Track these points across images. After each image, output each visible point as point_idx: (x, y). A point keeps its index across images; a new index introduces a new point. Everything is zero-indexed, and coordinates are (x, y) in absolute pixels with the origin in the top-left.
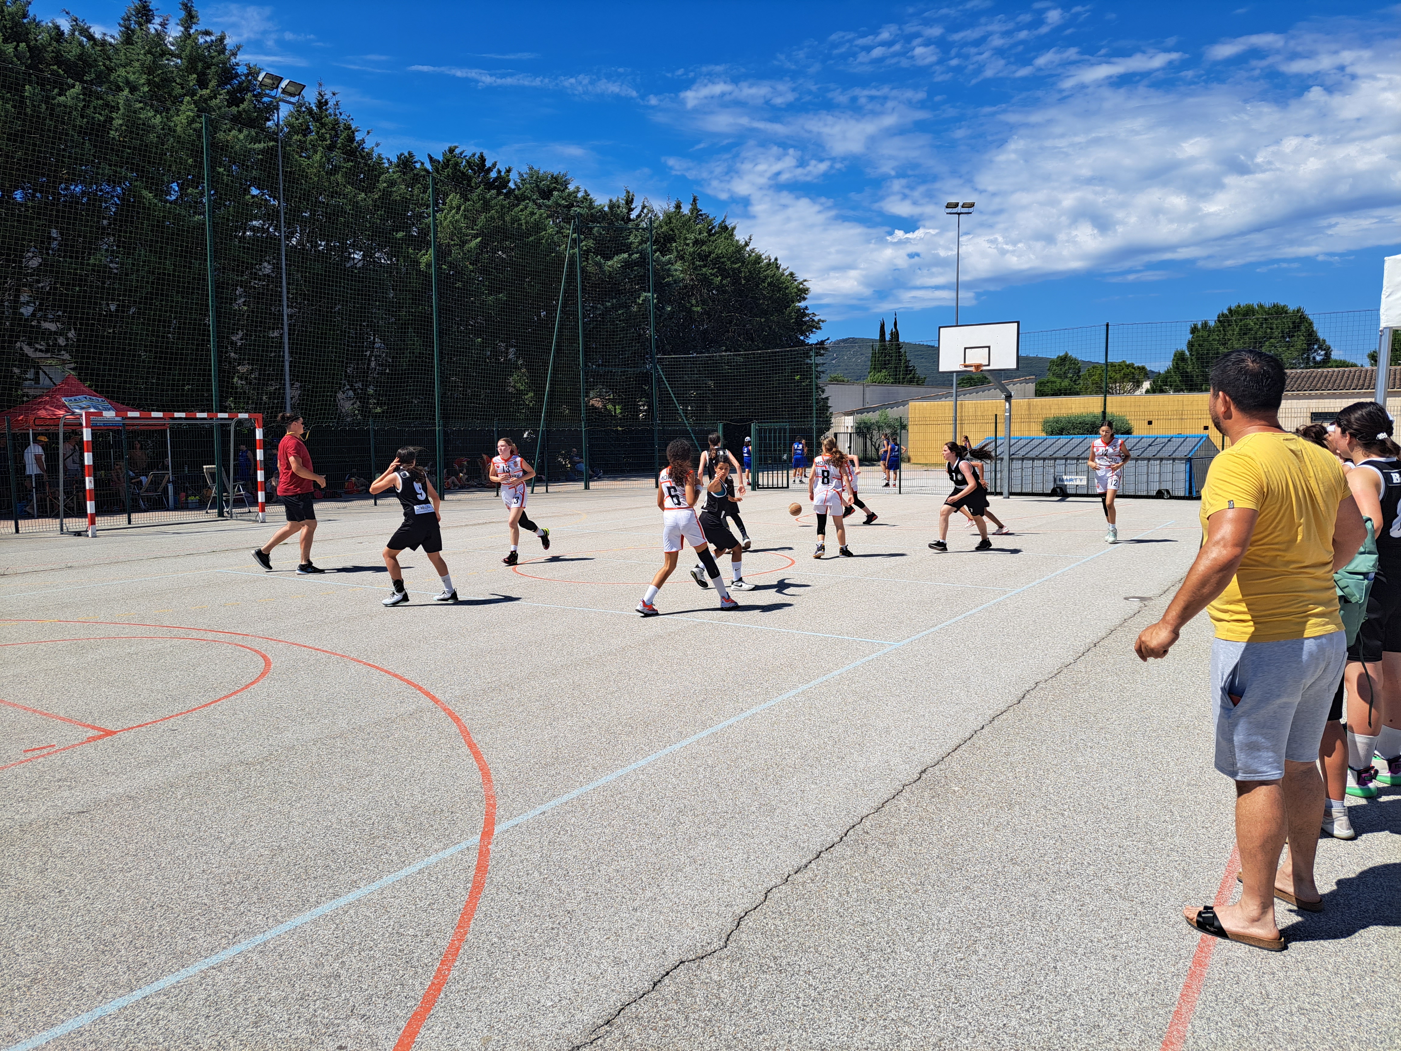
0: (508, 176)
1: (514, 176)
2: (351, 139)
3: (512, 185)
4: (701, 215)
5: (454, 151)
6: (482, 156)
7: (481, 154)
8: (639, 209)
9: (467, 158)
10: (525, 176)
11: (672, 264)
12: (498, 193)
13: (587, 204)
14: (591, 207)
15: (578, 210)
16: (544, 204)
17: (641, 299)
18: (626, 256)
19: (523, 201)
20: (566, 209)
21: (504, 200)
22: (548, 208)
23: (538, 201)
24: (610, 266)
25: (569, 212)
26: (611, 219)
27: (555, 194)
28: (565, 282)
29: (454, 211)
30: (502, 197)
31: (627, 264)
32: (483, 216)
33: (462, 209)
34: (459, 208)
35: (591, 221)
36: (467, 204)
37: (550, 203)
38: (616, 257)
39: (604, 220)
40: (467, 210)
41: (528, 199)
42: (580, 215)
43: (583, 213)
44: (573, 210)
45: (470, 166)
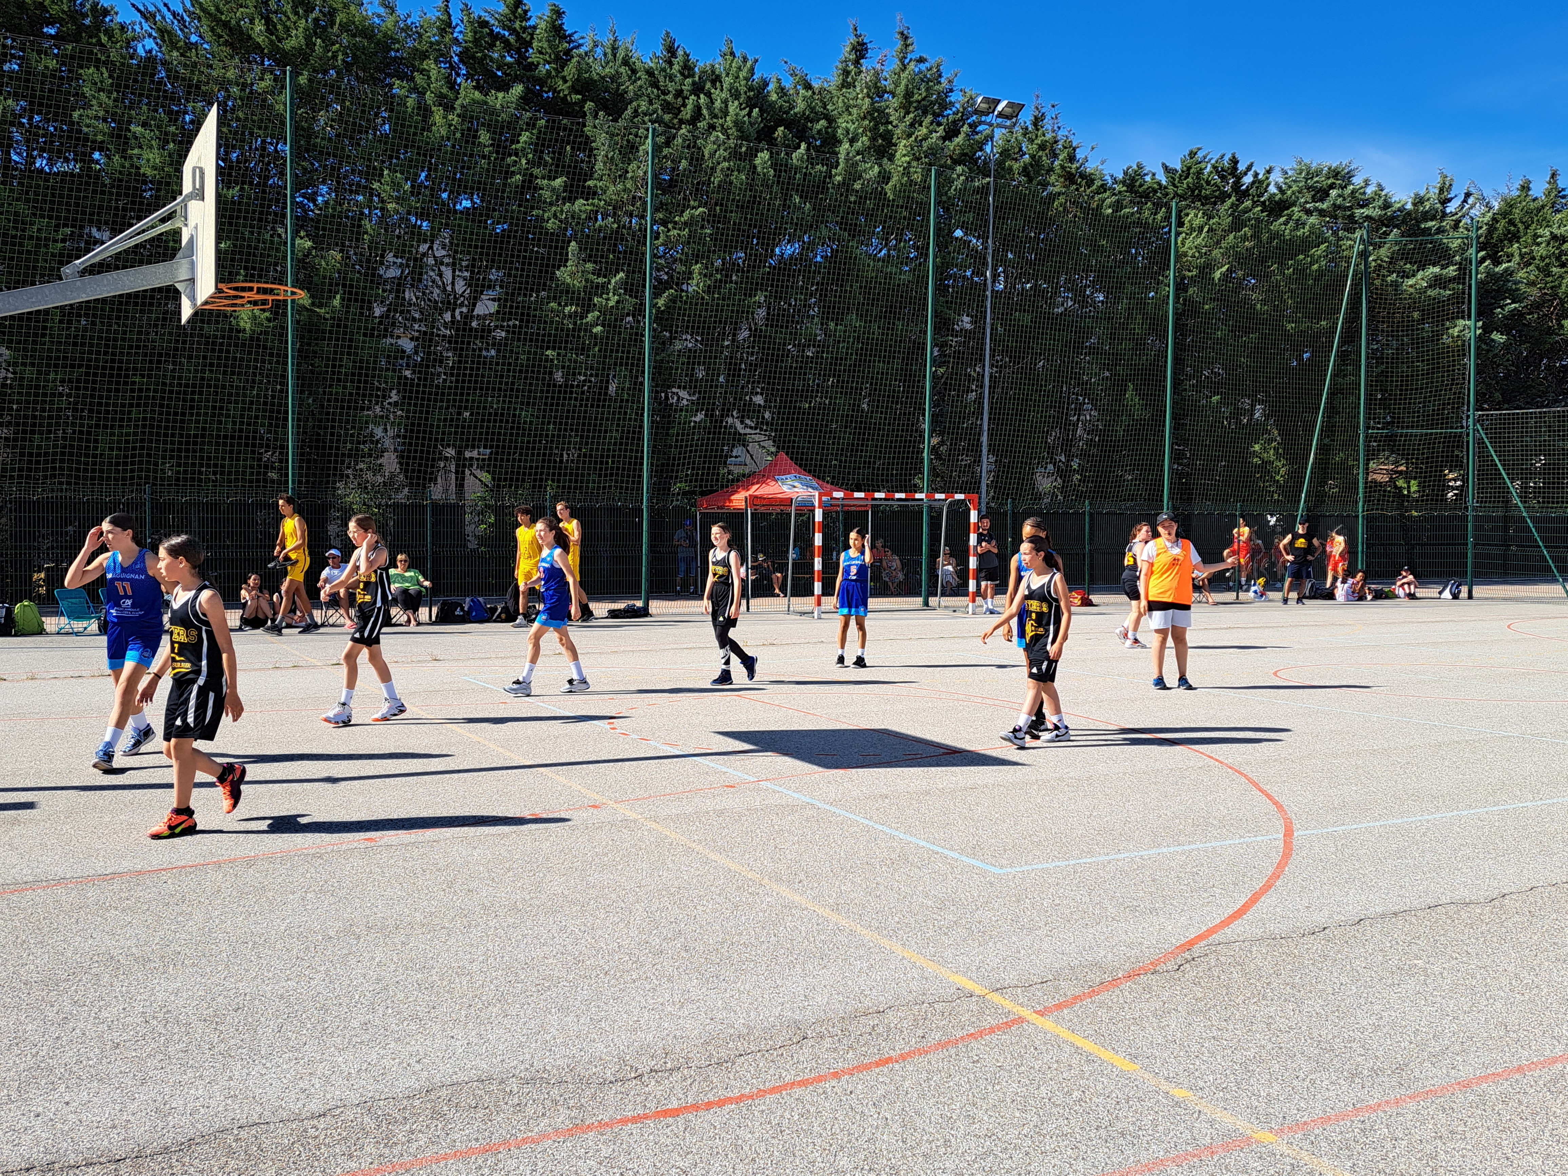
0: (1267, 178)
1: (1276, 177)
2: (1072, 158)
3: (1272, 189)
4: (1564, 196)
5: (1196, 153)
7: (1234, 154)
9: (1213, 162)
10: (1290, 173)
11: (1511, 275)
12: (1254, 202)
13: (1380, 203)
14: (1387, 205)
15: (1366, 211)
16: (1316, 209)
17: (1456, 329)
18: (1437, 270)
19: (1288, 209)
20: (1348, 213)
21: (1262, 211)
22: (1322, 213)
23: (1308, 206)
24: (1411, 286)
25: (1352, 216)
26: (1415, 219)
27: (1333, 193)
28: (1346, 313)
29: (1194, 234)
30: (1259, 208)
31: (1438, 282)
32: (1231, 236)
33: (1206, 229)
34: (1201, 229)
35: (1384, 225)
36: (1211, 222)
37: (1324, 206)
38: (1421, 273)
39: (1404, 222)
40: (1210, 230)
41: (1294, 204)
42: (1368, 218)
43: (1374, 214)
44: (1358, 212)
45: (1217, 172)
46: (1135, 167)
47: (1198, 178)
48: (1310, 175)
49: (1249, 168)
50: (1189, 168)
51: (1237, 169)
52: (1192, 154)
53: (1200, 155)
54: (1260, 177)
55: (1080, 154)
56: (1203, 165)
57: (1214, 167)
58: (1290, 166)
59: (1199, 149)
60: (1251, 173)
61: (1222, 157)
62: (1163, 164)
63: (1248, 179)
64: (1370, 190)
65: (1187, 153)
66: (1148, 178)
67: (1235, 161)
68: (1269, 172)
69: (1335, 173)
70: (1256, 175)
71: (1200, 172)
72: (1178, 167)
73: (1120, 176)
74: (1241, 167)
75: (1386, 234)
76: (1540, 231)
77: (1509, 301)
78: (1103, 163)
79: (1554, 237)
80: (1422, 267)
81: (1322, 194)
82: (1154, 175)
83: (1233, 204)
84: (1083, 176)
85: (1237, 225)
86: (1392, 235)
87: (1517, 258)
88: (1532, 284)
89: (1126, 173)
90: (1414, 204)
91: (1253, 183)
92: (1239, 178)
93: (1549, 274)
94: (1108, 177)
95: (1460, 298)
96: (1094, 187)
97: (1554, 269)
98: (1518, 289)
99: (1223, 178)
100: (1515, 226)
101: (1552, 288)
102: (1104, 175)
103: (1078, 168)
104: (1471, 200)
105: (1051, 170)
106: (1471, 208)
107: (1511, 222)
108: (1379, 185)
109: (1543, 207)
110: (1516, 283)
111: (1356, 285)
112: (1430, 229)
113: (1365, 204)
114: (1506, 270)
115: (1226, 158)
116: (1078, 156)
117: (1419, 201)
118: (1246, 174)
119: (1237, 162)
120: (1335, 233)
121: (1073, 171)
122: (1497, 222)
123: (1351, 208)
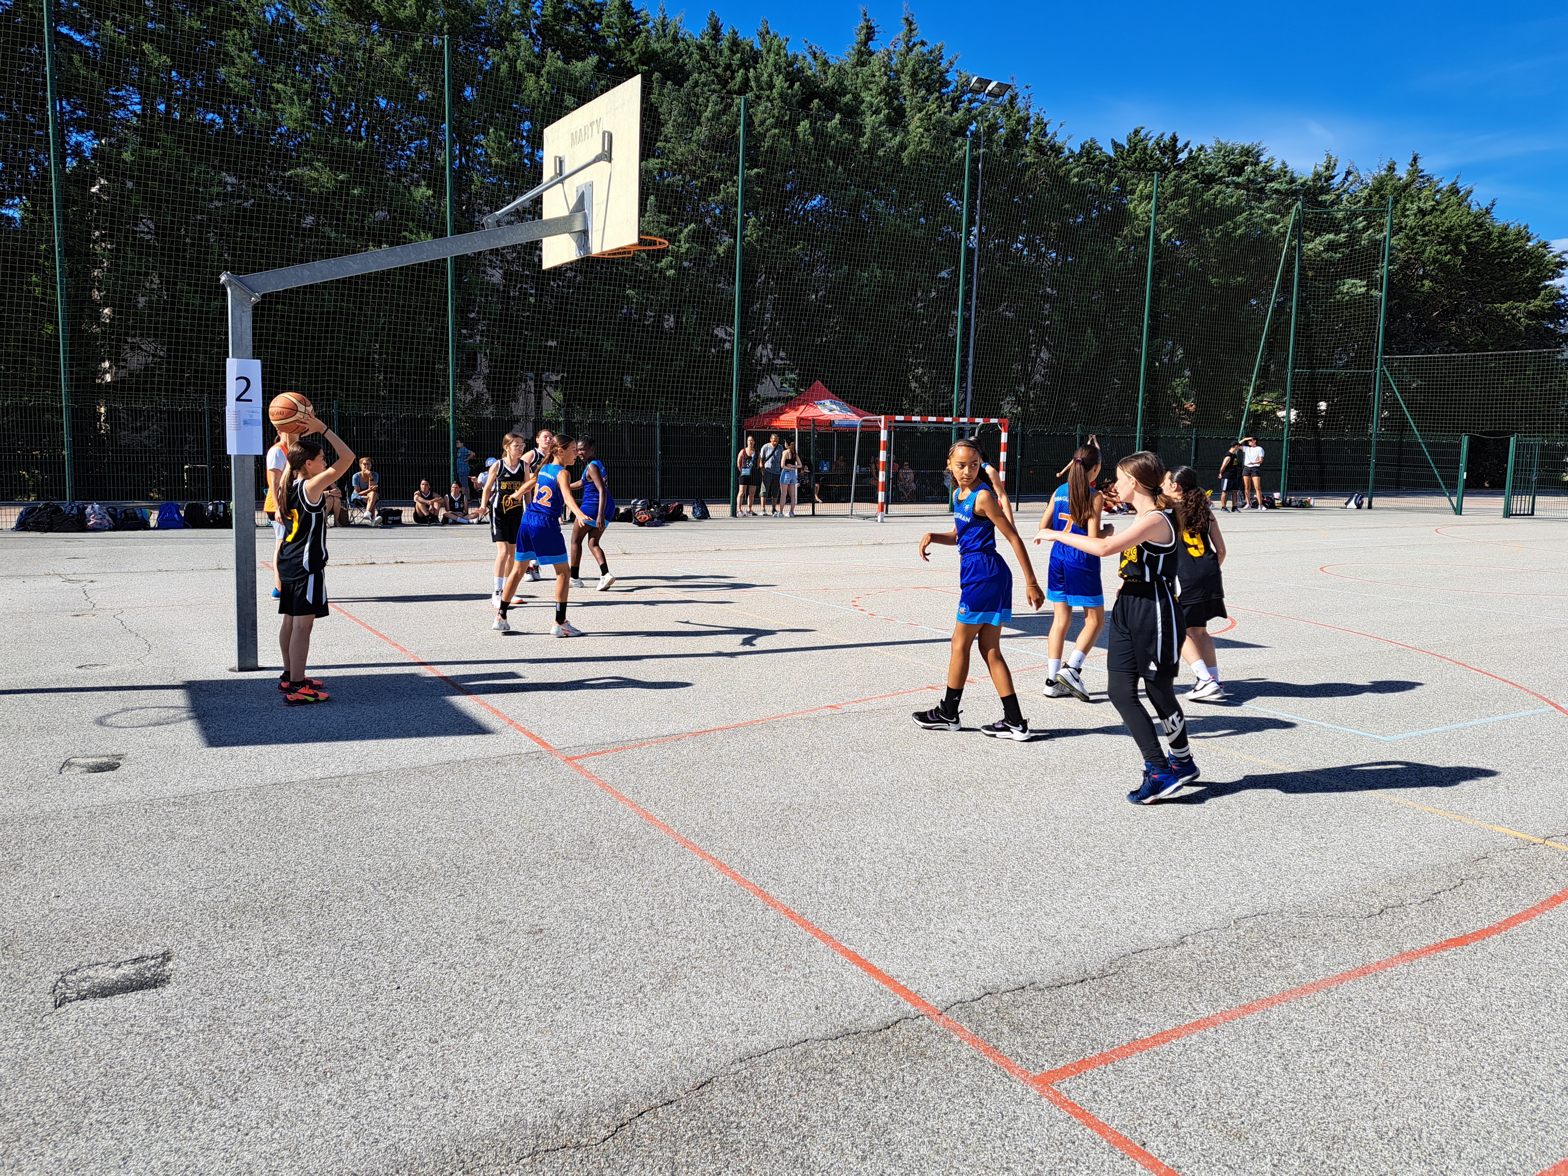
4: (1423, 177)
6: (1175, 136)
8: (1343, 175)
9: (1155, 139)
12: (1191, 176)
13: (1287, 179)
14: (1292, 180)
15: (1274, 185)
17: (1346, 287)
18: (1330, 236)
20: (1260, 186)
21: (1198, 183)
23: (1226, 179)
24: (1311, 249)
25: (1262, 189)
26: (1314, 192)
27: (1248, 169)
29: (1145, 202)
30: (1196, 181)
31: (1331, 247)
32: (1173, 204)
34: (1150, 197)
35: (1289, 197)
37: (1240, 180)
38: (1318, 238)
39: (1305, 195)
42: (1277, 191)
43: (1281, 188)
44: (1268, 185)
46: (1090, 142)
47: (1145, 153)
48: (1228, 152)
49: (1186, 146)
50: (1134, 145)
51: (1175, 146)
52: (1137, 133)
53: (1144, 132)
54: (1193, 153)
55: (1050, 129)
56: (1147, 142)
57: (1157, 144)
58: (1214, 143)
59: (1143, 128)
60: (1187, 150)
61: (1165, 135)
62: (1112, 141)
63: (1183, 156)
64: (1276, 168)
65: (1132, 132)
66: (1099, 152)
67: (1174, 139)
68: (1199, 150)
69: (1245, 153)
70: (1191, 151)
71: (1145, 147)
72: (1126, 144)
73: (1078, 150)
74: (1180, 145)
75: (1291, 205)
76: (1409, 206)
79: (1420, 211)
80: (1319, 234)
81: (1238, 170)
82: (1104, 148)
83: (1175, 177)
84: (1051, 149)
85: (1177, 194)
88: (1402, 250)
89: (1082, 148)
90: (1313, 180)
91: (1189, 158)
92: (1176, 154)
93: (1415, 242)
97: (1419, 238)
99: (1164, 153)
101: (1417, 253)
102: (1067, 150)
103: (1048, 142)
104: (1350, 178)
105: (1025, 143)
106: (1350, 185)
107: (1383, 197)
108: (1284, 163)
112: (1324, 201)
113: (1271, 179)
115: (1168, 137)
116: (1048, 132)
117: (1318, 176)
118: (1182, 151)
119: (1177, 140)
121: (1044, 144)
122: (1372, 197)
123: (1262, 182)
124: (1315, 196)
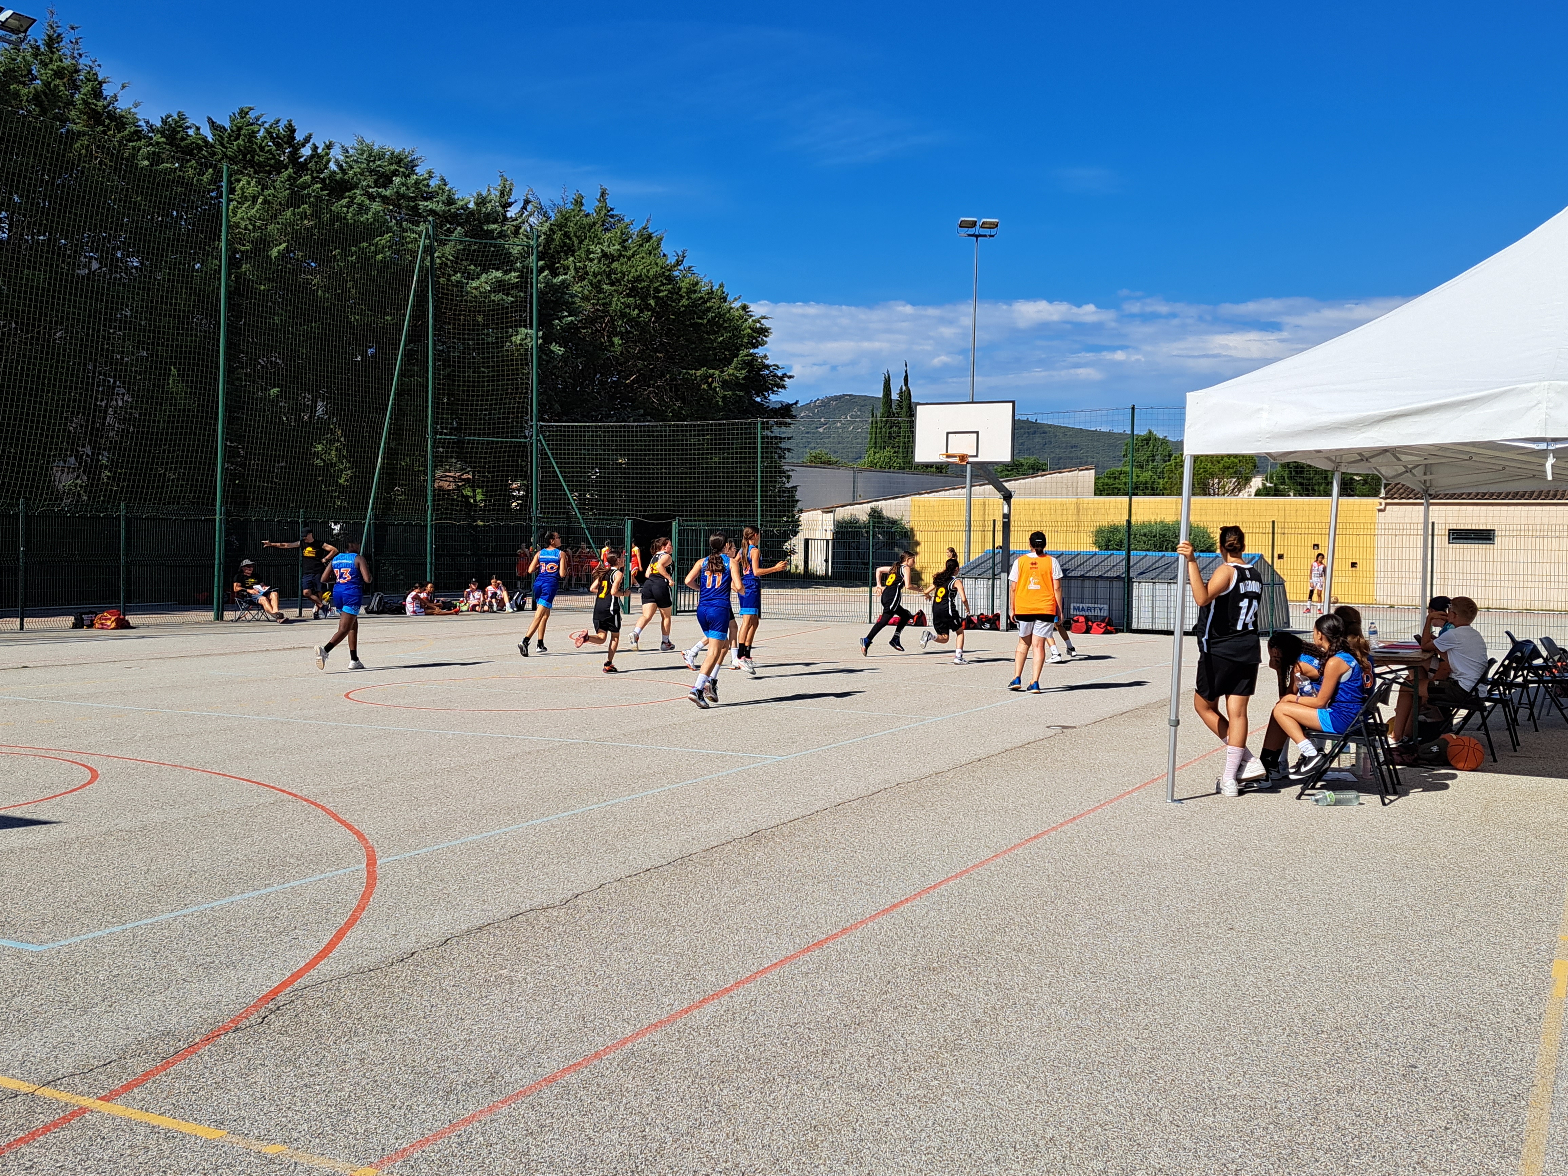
0: (327, 154)
1: (336, 153)
2: (97, 93)
3: (333, 166)
4: (612, 216)
5: (247, 113)
6: (290, 125)
7: (290, 121)
8: (521, 204)
9: (267, 125)
10: (351, 152)
11: (567, 288)
12: (313, 178)
13: (444, 198)
14: (450, 202)
15: (430, 205)
16: (379, 195)
17: (519, 337)
18: (499, 274)
19: (349, 191)
20: (412, 204)
21: (322, 189)
22: (385, 200)
23: (371, 190)
24: (476, 288)
25: (416, 208)
26: (478, 220)
27: (397, 180)
28: (412, 311)
29: (247, 204)
30: (319, 186)
31: (500, 286)
32: (289, 213)
33: (260, 201)
34: (254, 199)
35: (447, 221)
36: (266, 192)
37: (388, 193)
38: (484, 275)
39: (467, 221)
40: (265, 201)
41: (356, 186)
42: (432, 212)
43: (438, 209)
44: (423, 204)
45: (272, 137)
46: (176, 117)
47: (250, 141)
48: (373, 157)
49: (307, 139)
50: (240, 129)
51: (294, 139)
52: (243, 113)
53: (252, 115)
54: (319, 151)
55: (108, 90)
56: (256, 127)
57: (269, 132)
58: (351, 143)
59: (251, 109)
60: (309, 146)
61: (278, 122)
62: (209, 119)
63: (306, 151)
64: (433, 183)
65: (237, 111)
66: (191, 132)
67: (291, 130)
68: (329, 147)
69: (398, 160)
70: (315, 148)
71: (253, 134)
72: (227, 125)
73: (158, 124)
74: (299, 137)
75: (450, 231)
76: (592, 247)
77: (566, 314)
78: (136, 105)
79: (605, 255)
80: (485, 270)
81: (385, 180)
82: (198, 129)
83: (290, 177)
84: (112, 116)
85: (295, 200)
86: (456, 232)
87: (572, 272)
88: (586, 299)
89: (164, 122)
90: (477, 204)
91: (312, 157)
92: (296, 149)
93: (601, 291)
94: (141, 123)
95: (522, 305)
96: (126, 132)
97: (605, 286)
98: (574, 303)
99: (278, 145)
100: (570, 239)
101: (603, 304)
102: (139, 120)
103: (105, 107)
104: (530, 207)
105: (71, 103)
106: (530, 216)
107: (566, 235)
108: (443, 180)
109: (594, 224)
110: (573, 296)
111: (422, 281)
112: (492, 231)
113: (429, 197)
114: (564, 281)
115: (282, 125)
116: (105, 93)
117: (482, 201)
118: (303, 146)
119: (295, 131)
120: (399, 223)
121: (99, 109)
122: (554, 233)
123: (414, 199)
124: (481, 224)
